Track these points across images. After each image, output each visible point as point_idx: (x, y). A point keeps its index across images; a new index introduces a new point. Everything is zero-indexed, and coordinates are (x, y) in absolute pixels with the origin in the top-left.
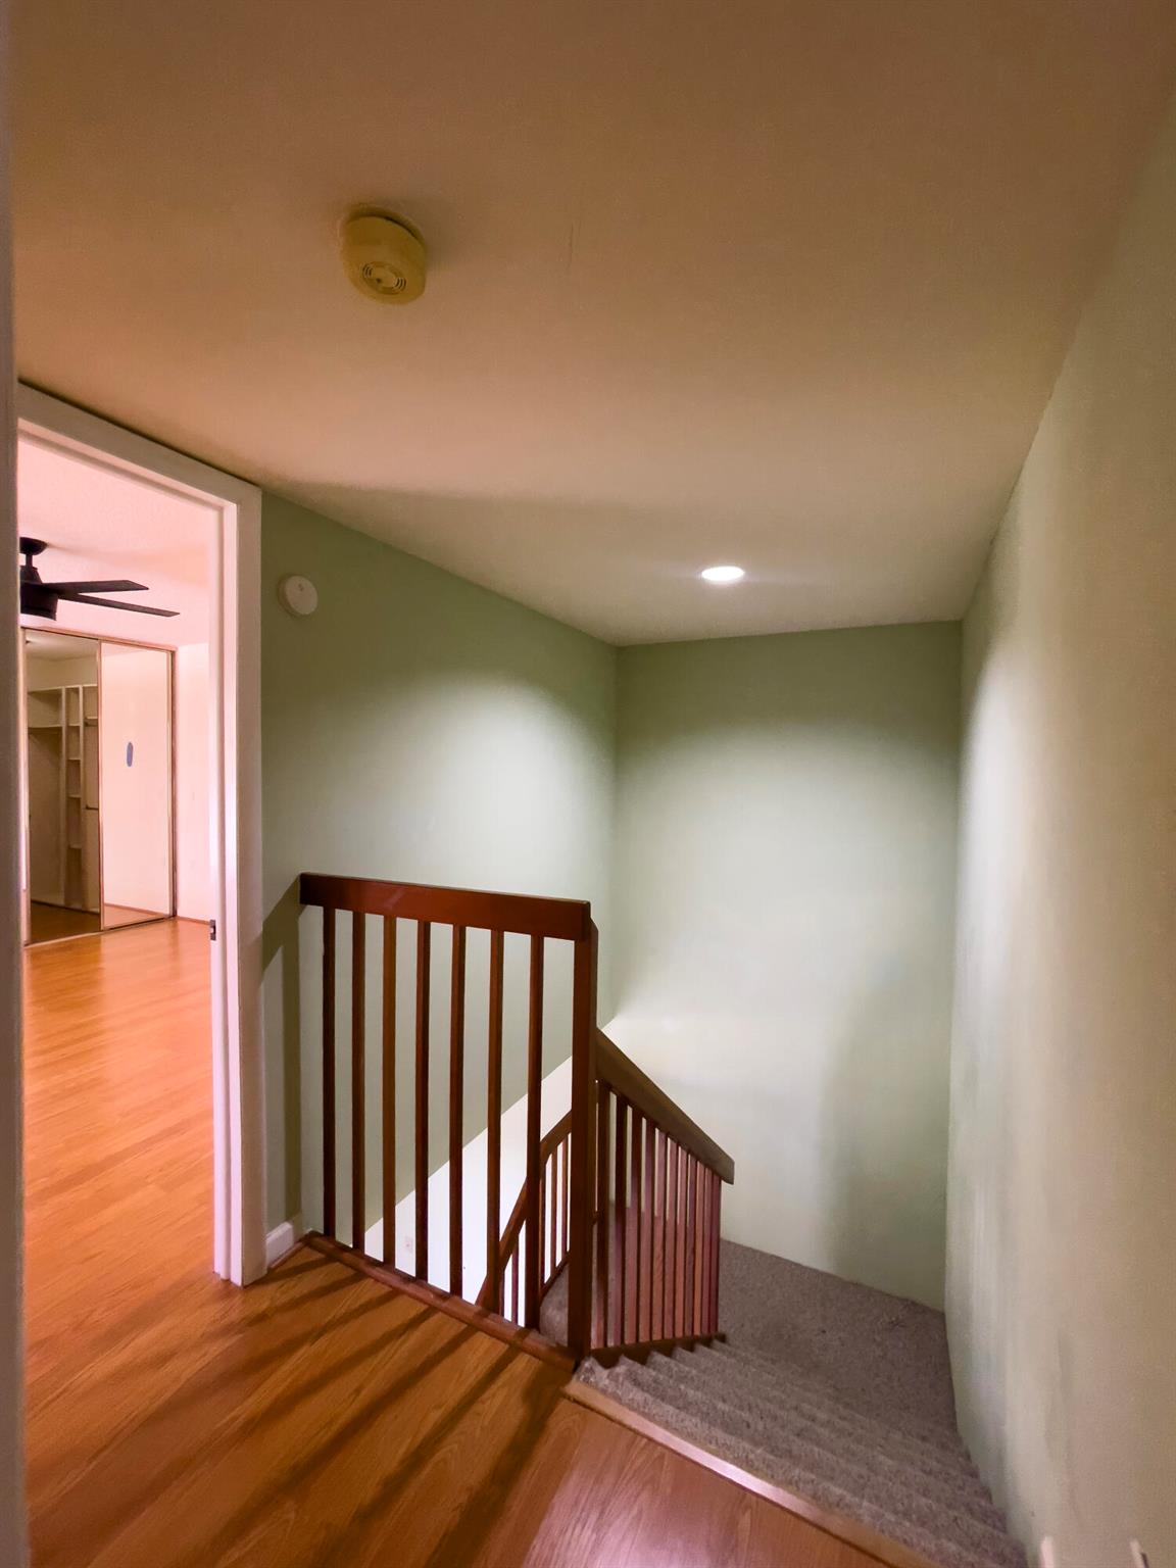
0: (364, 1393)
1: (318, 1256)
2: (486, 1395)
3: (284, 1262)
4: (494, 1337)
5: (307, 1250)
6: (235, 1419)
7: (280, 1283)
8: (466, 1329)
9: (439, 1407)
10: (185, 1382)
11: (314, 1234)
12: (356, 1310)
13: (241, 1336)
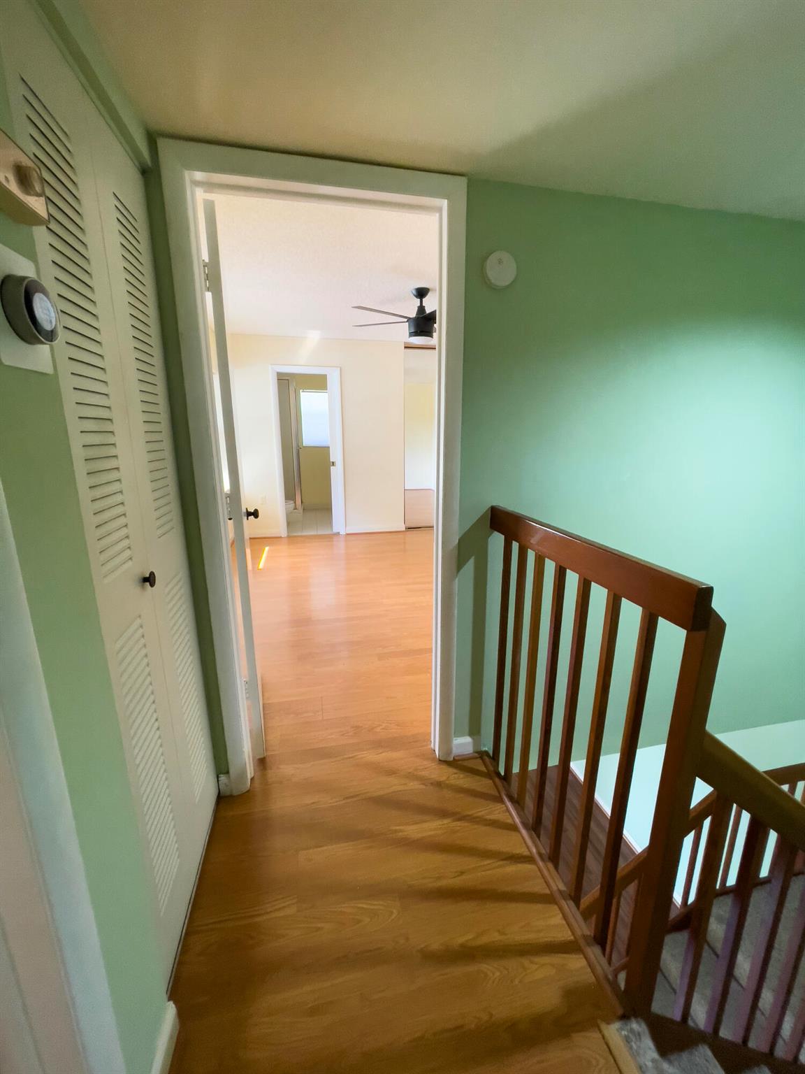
0: (464, 877)
1: (483, 769)
2: (538, 959)
3: (464, 760)
4: (565, 920)
5: (480, 761)
6: (401, 831)
7: (455, 771)
8: (547, 895)
9: (502, 933)
10: (393, 792)
11: (486, 753)
12: (486, 820)
13: (424, 787)
